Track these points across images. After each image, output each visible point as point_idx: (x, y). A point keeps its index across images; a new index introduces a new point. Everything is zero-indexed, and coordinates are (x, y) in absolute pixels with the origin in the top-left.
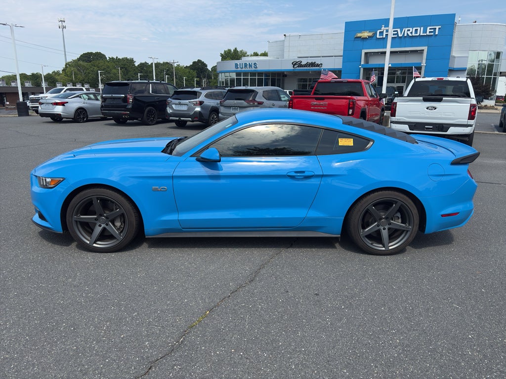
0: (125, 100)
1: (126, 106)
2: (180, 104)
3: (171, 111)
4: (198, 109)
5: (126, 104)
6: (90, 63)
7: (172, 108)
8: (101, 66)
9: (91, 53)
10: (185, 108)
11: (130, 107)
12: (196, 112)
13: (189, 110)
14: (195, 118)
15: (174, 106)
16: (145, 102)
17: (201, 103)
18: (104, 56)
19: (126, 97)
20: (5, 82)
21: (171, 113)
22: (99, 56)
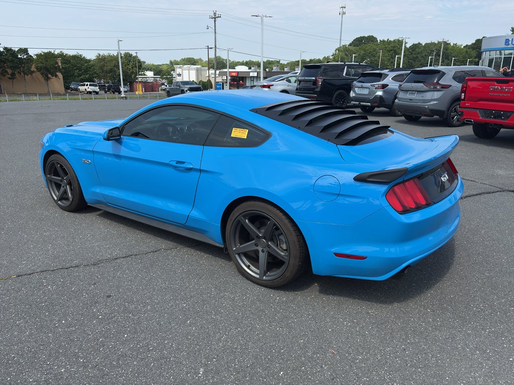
0: (315, 83)
1: (315, 88)
2: (362, 87)
3: (354, 95)
4: (380, 93)
5: (315, 87)
6: (358, 47)
7: (355, 92)
8: (368, 50)
9: (364, 37)
10: (366, 92)
11: (318, 89)
12: (376, 97)
13: (370, 94)
14: (374, 103)
15: (356, 89)
16: (335, 85)
17: (384, 86)
18: (376, 39)
19: (316, 80)
20: (278, 68)
21: (353, 97)
22: (371, 39)
